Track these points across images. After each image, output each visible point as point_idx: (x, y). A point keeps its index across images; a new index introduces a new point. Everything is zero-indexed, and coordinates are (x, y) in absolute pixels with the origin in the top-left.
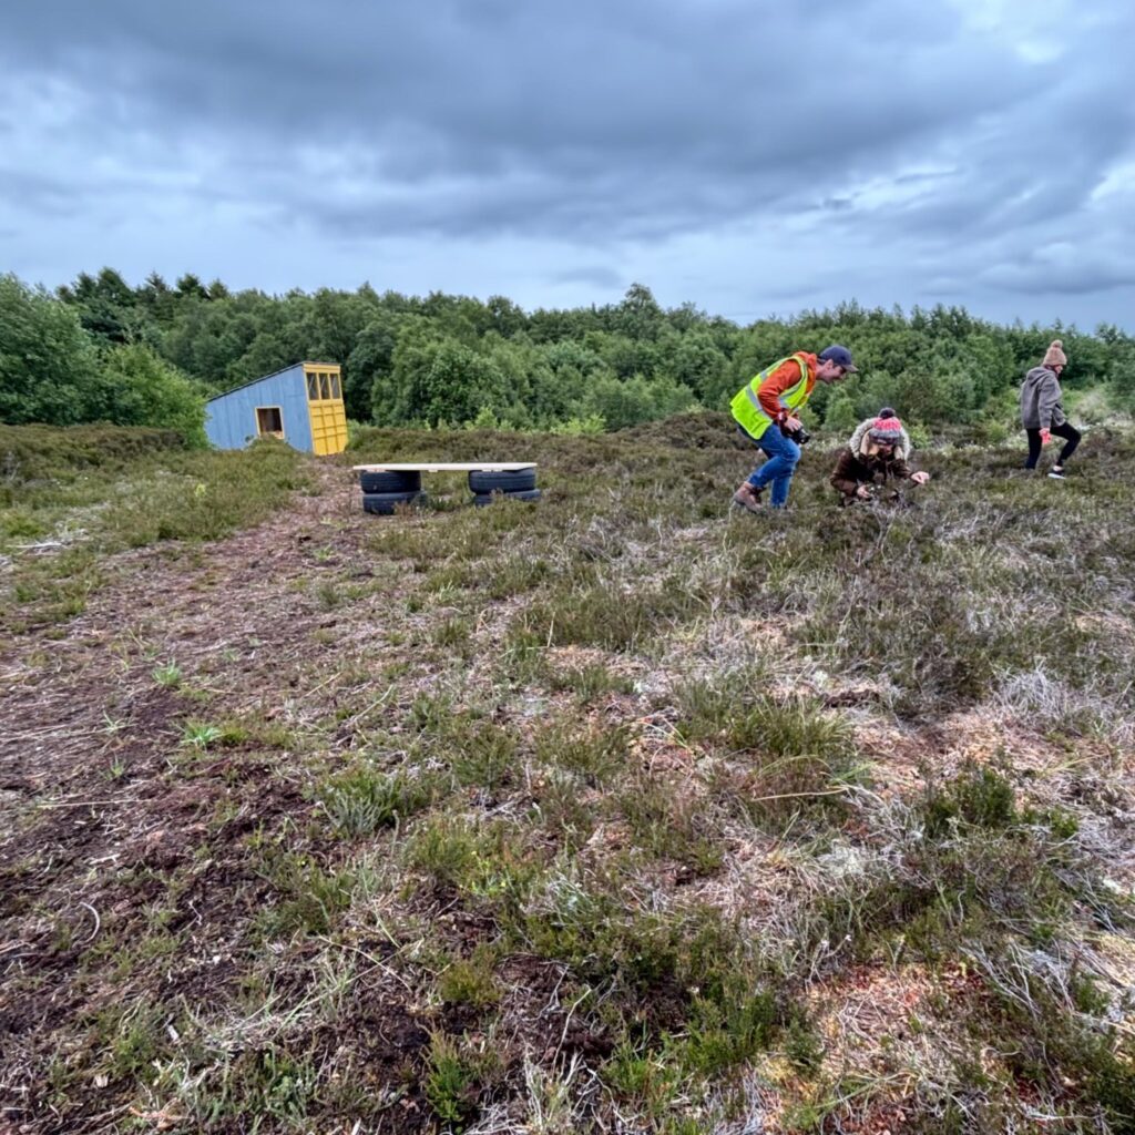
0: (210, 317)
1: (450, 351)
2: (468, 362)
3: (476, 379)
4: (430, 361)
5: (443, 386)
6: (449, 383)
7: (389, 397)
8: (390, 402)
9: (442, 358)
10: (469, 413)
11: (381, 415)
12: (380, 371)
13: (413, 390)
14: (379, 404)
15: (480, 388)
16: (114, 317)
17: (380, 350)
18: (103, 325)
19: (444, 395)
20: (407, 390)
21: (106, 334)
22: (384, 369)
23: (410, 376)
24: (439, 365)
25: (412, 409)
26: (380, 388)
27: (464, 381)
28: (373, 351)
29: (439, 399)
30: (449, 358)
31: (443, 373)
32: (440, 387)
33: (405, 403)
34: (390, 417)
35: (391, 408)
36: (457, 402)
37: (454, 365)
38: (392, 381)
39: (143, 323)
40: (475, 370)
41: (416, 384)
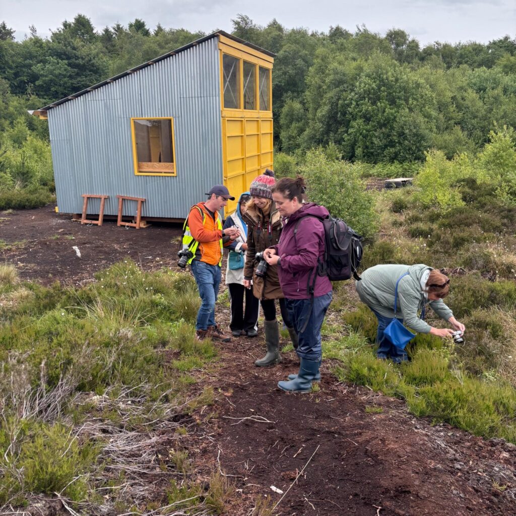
0: (145, 47)
1: (378, 67)
2: (397, 80)
3: (407, 101)
4: (355, 78)
5: (367, 107)
6: (374, 103)
7: (299, 120)
8: (300, 124)
9: (368, 76)
10: (396, 139)
11: (290, 138)
12: (290, 93)
13: (330, 111)
14: (288, 127)
15: (411, 110)
16: (74, 49)
17: (292, 72)
18: (65, 54)
19: (367, 118)
20: (323, 111)
21: (66, 62)
22: (293, 92)
23: (329, 95)
24: (364, 84)
25: (327, 132)
26: (292, 110)
27: (392, 102)
28: (285, 73)
29: (360, 121)
30: (378, 76)
31: (367, 92)
32: (364, 108)
33: (319, 125)
34: (299, 140)
35: (301, 131)
36: (381, 125)
37: (383, 83)
38: (303, 103)
39: (97, 55)
40: (405, 89)
41: (334, 105)
